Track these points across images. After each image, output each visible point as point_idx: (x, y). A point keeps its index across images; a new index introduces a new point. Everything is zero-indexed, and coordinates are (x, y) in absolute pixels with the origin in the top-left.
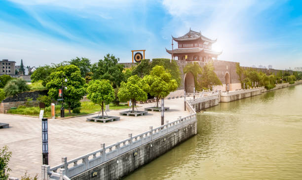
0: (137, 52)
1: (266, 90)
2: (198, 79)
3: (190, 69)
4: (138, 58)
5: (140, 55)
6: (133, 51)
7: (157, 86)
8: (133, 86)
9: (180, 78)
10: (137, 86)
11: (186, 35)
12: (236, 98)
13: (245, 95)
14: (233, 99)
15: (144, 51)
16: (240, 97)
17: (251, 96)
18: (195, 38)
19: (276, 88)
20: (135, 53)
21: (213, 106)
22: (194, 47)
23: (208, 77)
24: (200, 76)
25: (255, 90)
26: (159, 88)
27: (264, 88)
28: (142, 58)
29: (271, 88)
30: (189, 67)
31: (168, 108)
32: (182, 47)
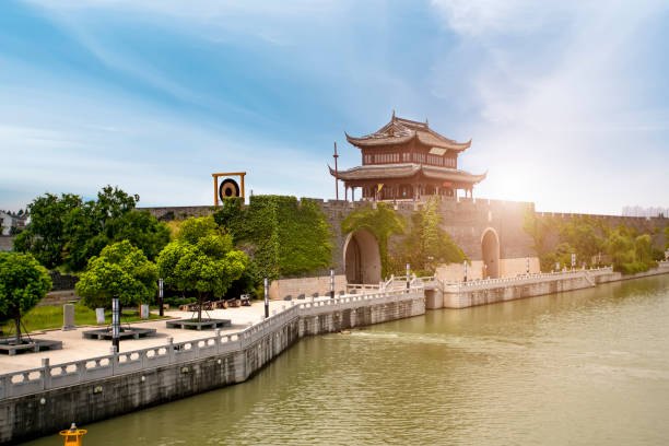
0: (226, 178)
1: (618, 276)
2: (391, 246)
3: (364, 220)
4: (229, 192)
5: (232, 187)
6: (216, 176)
7: (189, 268)
8: (108, 269)
9: (329, 245)
10: (119, 269)
11: (381, 131)
12: (491, 297)
13: (527, 289)
14: (478, 299)
15: (243, 175)
16: (508, 295)
17: (554, 293)
18: (402, 140)
19: (660, 270)
20: (221, 180)
21: (402, 318)
22: (401, 161)
23: (426, 241)
24: (398, 239)
25: (569, 276)
26: (191, 272)
27: (611, 272)
28: (238, 194)
29: (635, 271)
30: (361, 216)
31: (229, 322)
32: (373, 163)
